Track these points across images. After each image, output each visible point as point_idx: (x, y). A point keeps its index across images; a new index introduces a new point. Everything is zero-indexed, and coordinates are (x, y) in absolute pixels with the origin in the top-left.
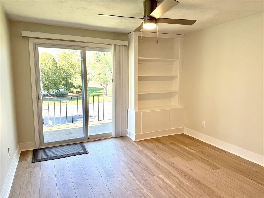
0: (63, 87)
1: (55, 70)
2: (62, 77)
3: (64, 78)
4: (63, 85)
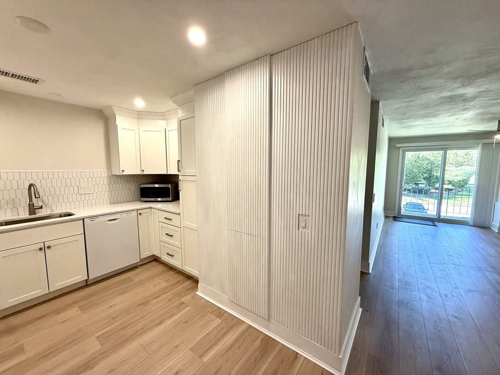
0: (424, 182)
1: (415, 161)
2: (424, 169)
3: (427, 170)
4: (425, 179)
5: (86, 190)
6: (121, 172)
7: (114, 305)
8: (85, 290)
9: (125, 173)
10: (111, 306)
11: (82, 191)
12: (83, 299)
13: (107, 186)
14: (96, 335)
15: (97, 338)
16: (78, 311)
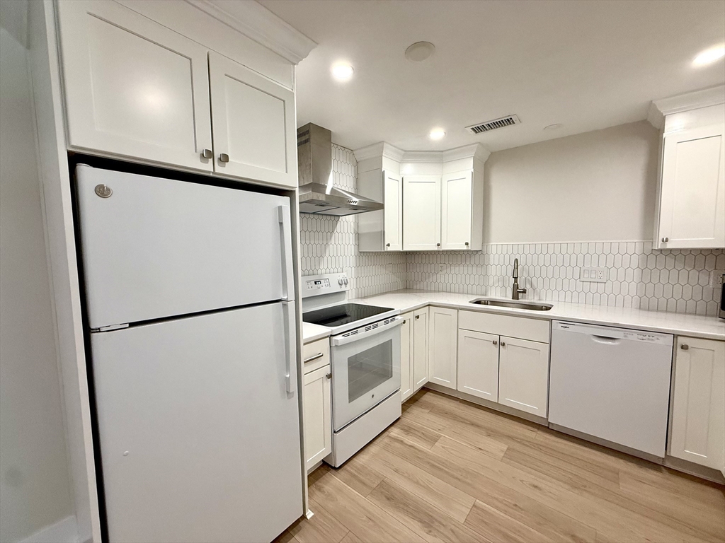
5: (593, 276)
6: (660, 242)
7: (540, 489)
8: (540, 432)
9: (669, 246)
10: (536, 487)
11: (586, 276)
12: (521, 442)
13: (637, 272)
14: (477, 501)
15: (474, 506)
16: (502, 451)
